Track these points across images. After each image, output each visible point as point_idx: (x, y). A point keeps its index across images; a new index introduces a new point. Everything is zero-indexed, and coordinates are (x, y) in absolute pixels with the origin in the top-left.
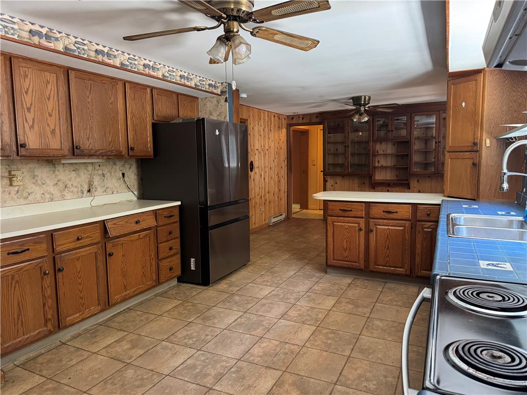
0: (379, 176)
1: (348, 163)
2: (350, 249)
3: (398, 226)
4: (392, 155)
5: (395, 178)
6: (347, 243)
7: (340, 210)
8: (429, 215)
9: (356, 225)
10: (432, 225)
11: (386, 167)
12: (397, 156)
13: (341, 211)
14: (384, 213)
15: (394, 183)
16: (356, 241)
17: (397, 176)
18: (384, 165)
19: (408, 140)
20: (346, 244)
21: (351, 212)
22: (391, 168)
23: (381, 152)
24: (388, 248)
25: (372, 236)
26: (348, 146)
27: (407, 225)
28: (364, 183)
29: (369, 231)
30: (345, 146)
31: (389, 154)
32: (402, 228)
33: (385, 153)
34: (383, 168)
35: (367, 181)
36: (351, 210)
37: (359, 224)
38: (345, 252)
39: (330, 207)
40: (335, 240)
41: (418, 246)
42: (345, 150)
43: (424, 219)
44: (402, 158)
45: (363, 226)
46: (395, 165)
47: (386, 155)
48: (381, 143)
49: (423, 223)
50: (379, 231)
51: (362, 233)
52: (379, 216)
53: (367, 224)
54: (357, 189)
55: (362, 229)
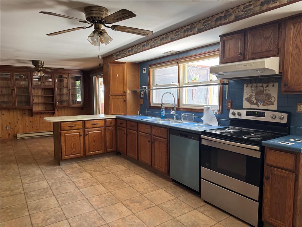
0: (36, 109)
1: (15, 101)
2: (75, 147)
3: (98, 131)
4: (41, 96)
5: (44, 110)
6: (73, 144)
7: (69, 126)
8: (111, 123)
9: (78, 133)
10: (113, 128)
11: (39, 104)
12: (45, 97)
13: (69, 127)
14: (92, 125)
15: (44, 113)
16: (78, 142)
17: (45, 108)
18: (37, 102)
19: (53, 88)
20: (73, 145)
21: (75, 127)
22: (41, 104)
23: (34, 94)
24: (95, 142)
25: (87, 138)
26: (14, 90)
27: (102, 129)
28: (24, 114)
29: (85, 135)
30: (12, 90)
31: (40, 96)
32: (100, 131)
33: (37, 94)
35: (27, 112)
36: (75, 126)
37: (80, 133)
38: (73, 149)
39: (62, 125)
40: (67, 144)
41: (107, 138)
42: (12, 92)
43: (109, 125)
44: (48, 98)
45: (82, 133)
46: (44, 102)
47: (38, 96)
48: (34, 89)
49: (109, 127)
50: (90, 135)
51: (82, 137)
52: (90, 127)
53: (84, 131)
54: (20, 118)
55: (81, 135)
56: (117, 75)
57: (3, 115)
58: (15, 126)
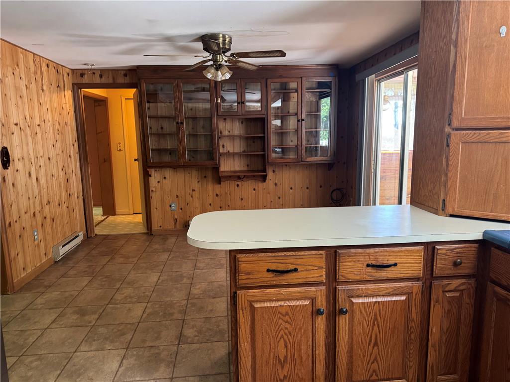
0: (227, 166)
1: (184, 148)
2: (294, 359)
3: (396, 295)
4: (240, 137)
5: (245, 169)
6: (286, 347)
7: (268, 271)
8: (456, 264)
9: (307, 302)
10: (463, 284)
11: (234, 154)
12: (247, 138)
13: (270, 275)
14: (370, 270)
15: (245, 176)
16: (308, 341)
17: (248, 166)
18: (231, 151)
19: (264, 116)
20: (284, 350)
21: (295, 274)
22: (240, 155)
23: (226, 133)
24: (376, 344)
25: (343, 322)
26: (182, 123)
27: (415, 291)
28: (205, 177)
29: (334, 312)
30: (177, 123)
31: (237, 136)
32: (403, 298)
33: (231, 133)
34: (229, 154)
35: (209, 174)
36: (296, 270)
37: (313, 301)
38: (283, 368)
39: (243, 267)
40: (259, 345)
41: (434, 330)
42: (178, 128)
43: (447, 273)
44: (254, 142)
45: (321, 303)
46: (244, 152)
47: (232, 138)
48: (225, 119)
49: (445, 282)
50: (357, 311)
51: (321, 321)
52: (358, 278)
53: (332, 295)
54: (196, 185)
55: (319, 312)
56: (503, 30)
57: (165, 178)
58: (187, 204)
